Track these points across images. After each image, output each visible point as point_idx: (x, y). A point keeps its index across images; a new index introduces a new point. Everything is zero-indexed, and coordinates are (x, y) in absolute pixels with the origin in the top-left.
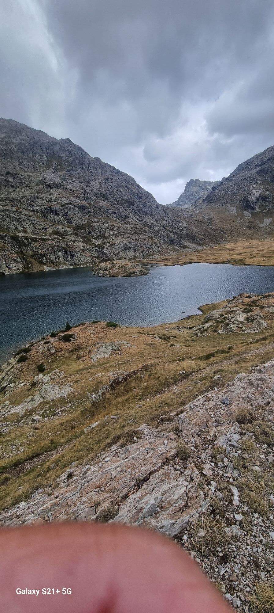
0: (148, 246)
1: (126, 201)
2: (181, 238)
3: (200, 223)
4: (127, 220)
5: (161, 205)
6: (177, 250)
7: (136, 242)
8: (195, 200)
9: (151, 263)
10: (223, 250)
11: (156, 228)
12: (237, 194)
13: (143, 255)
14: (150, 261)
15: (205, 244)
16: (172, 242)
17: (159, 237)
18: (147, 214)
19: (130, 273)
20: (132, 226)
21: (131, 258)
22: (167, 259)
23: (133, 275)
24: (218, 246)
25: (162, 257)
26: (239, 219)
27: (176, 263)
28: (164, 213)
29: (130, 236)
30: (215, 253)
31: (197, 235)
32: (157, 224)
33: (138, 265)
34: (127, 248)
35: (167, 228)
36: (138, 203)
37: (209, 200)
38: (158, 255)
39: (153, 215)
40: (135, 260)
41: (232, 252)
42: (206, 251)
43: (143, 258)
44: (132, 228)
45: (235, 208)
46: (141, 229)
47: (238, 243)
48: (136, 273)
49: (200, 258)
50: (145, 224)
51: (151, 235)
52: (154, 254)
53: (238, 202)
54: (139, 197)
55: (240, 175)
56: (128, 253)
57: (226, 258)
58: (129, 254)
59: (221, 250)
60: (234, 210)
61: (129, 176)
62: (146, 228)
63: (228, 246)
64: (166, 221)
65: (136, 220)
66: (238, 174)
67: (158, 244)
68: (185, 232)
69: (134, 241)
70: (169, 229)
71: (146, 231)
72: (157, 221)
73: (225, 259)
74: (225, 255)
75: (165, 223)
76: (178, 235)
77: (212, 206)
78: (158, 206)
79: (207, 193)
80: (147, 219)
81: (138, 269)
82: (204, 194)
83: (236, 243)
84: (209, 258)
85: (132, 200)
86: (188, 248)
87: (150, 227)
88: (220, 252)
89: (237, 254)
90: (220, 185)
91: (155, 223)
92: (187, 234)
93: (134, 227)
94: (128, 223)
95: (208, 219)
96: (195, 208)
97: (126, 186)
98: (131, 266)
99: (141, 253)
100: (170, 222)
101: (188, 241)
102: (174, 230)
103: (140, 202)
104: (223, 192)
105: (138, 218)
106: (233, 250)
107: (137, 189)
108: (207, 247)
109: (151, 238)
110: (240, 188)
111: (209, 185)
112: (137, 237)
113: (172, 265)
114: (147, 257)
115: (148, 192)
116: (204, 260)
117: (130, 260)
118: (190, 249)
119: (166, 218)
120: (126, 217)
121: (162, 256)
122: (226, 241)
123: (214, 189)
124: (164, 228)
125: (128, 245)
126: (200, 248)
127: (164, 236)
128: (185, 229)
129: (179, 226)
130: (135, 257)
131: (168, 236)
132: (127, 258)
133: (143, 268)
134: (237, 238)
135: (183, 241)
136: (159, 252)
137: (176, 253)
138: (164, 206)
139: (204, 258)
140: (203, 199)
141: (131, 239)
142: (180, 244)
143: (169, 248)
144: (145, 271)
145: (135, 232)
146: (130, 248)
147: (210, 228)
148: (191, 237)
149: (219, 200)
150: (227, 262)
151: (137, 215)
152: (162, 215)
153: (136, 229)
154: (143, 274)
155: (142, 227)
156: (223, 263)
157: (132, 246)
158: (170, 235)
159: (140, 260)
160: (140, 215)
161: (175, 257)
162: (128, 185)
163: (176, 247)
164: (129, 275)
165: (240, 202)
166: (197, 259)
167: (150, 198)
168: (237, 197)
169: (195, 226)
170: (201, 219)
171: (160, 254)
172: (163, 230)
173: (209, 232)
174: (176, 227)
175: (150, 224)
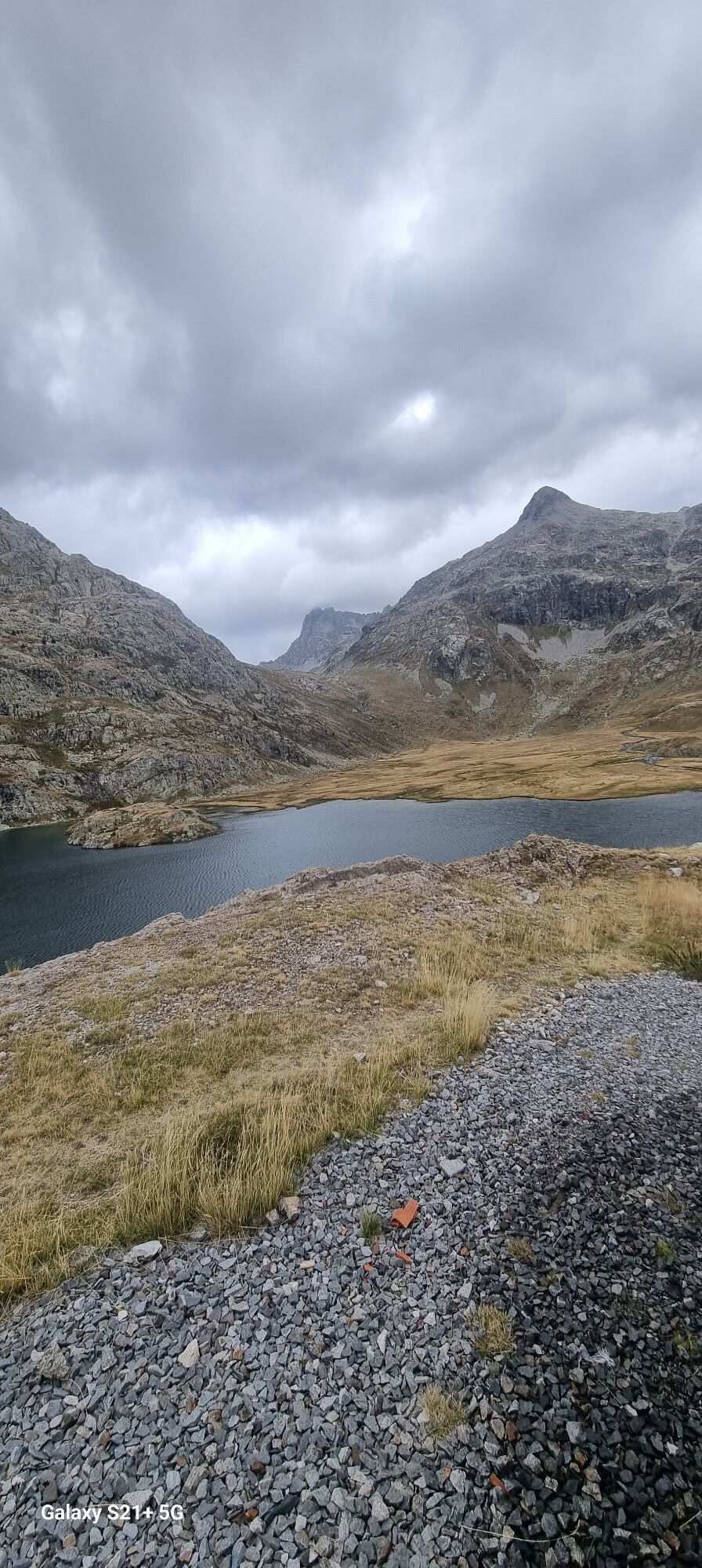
0: (216, 764)
1: (157, 658)
2: (298, 741)
3: (341, 705)
4: (159, 701)
5: (246, 666)
6: (289, 771)
7: (186, 756)
8: (327, 654)
9: (224, 806)
10: (397, 766)
11: (234, 720)
12: (417, 643)
13: (206, 787)
14: (222, 800)
15: (356, 753)
16: (276, 752)
17: (244, 742)
18: (211, 686)
19: (170, 835)
20: (174, 717)
21: (173, 794)
22: (266, 793)
23: (178, 838)
24: (388, 758)
25: (254, 789)
26: (428, 695)
27: (288, 804)
28: (252, 683)
29: (169, 740)
30: (378, 775)
31: (337, 733)
32: (237, 710)
33: (190, 813)
34: (162, 772)
35: (263, 719)
36: (188, 662)
37: (358, 653)
38: (243, 784)
39: (226, 689)
40: (185, 799)
41: (415, 770)
42: (358, 771)
43: (206, 794)
44: (174, 722)
45: (416, 672)
46: (198, 724)
47: (431, 749)
48: (186, 833)
49: (345, 789)
50: (207, 712)
51: (222, 736)
52: (233, 783)
53: (422, 659)
54: (189, 649)
55: (420, 603)
56: (164, 783)
57: (403, 786)
58: (167, 786)
59: (392, 766)
60: (415, 676)
61: (162, 599)
62: (211, 720)
63: (409, 756)
64: (261, 703)
65: (185, 702)
66: (415, 601)
67: (241, 758)
68: (307, 728)
69: (181, 753)
70: (269, 721)
71: (209, 727)
72: (236, 703)
73: (400, 788)
74: (399, 779)
75: (256, 706)
76: (290, 734)
77: (366, 666)
78: (239, 669)
79: (355, 638)
80: (212, 700)
81: (189, 823)
82: (347, 641)
83: (426, 749)
84: (365, 788)
85: (173, 653)
86: (316, 764)
87: (219, 718)
88: (390, 771)
89: (427, 775)
90: (379, 623)
91: (233, 708)
92: (313, 732)
93: (180, 719)
94: (164, 709)
95: (360, 697)
96: (329, 670)
97: (156, 623)
98: (173, 816)
99: (200, 782)
100: (270, 705)
101: (315, 747)
102: (280, 724)
103: (192, 659)
104: (387, 637)
105: (188, 696)
106: (418, 765)
107: (184, 630)
108: (362, 761)
109: (225, 745)
110: (423, 631)
111: (357, 621)
112: (187, 743)
113: (277, 807)
114: (215, 792)
115: (210, 636)
116: (354, 792)
117: (170, 800)
118: (322, 768)
119: (259, 696)
120: (158, 695)
121: (253, 787)
122: (405, 745)
123: (367, 630)
124: (255, 718)
125: (165, 763)
126: (345, 763)
127: (255, 739)
128: (307, 721)
129: (292, 714)
130: (183, 793)
131: (267, 738)
132: (164, 795)
133: (204, 820)
134: (427, 738)
135: (303, 749)
136: (245, 777)
137: (286, 777)
138: (254, 668)
139: (354, 789)
140: (345, 650)
141: (171, 748)
142: (296, 757)
143: (271, 767)
144: (207, 826)
145: (183, 730)
146: (171, 770)
147: (367, 716)
148: (322, 738)
149: (380, 656)
150: (404, 794)
151: (187, 689)
152: (248, 690)
153: (184, 725)
154: (204, 834)
155: (200, 718)
156: (396, 797)
157: (176, 766)
158: (270, 736)
159: (197, 798)
160: (193, 689)
161: (286, 786)
162: (160, 620)
163: (286, 763)
164: (167, 840)
165: (426, 659)
166: (339, 789)
167: (217, 651)
168: (419, 649)
169: (331, 712)
170: (343, 696)
171: (248, 781)
172: (253, 724)
173: (365, 727)
174: (285, 715)
175: (220, 711)
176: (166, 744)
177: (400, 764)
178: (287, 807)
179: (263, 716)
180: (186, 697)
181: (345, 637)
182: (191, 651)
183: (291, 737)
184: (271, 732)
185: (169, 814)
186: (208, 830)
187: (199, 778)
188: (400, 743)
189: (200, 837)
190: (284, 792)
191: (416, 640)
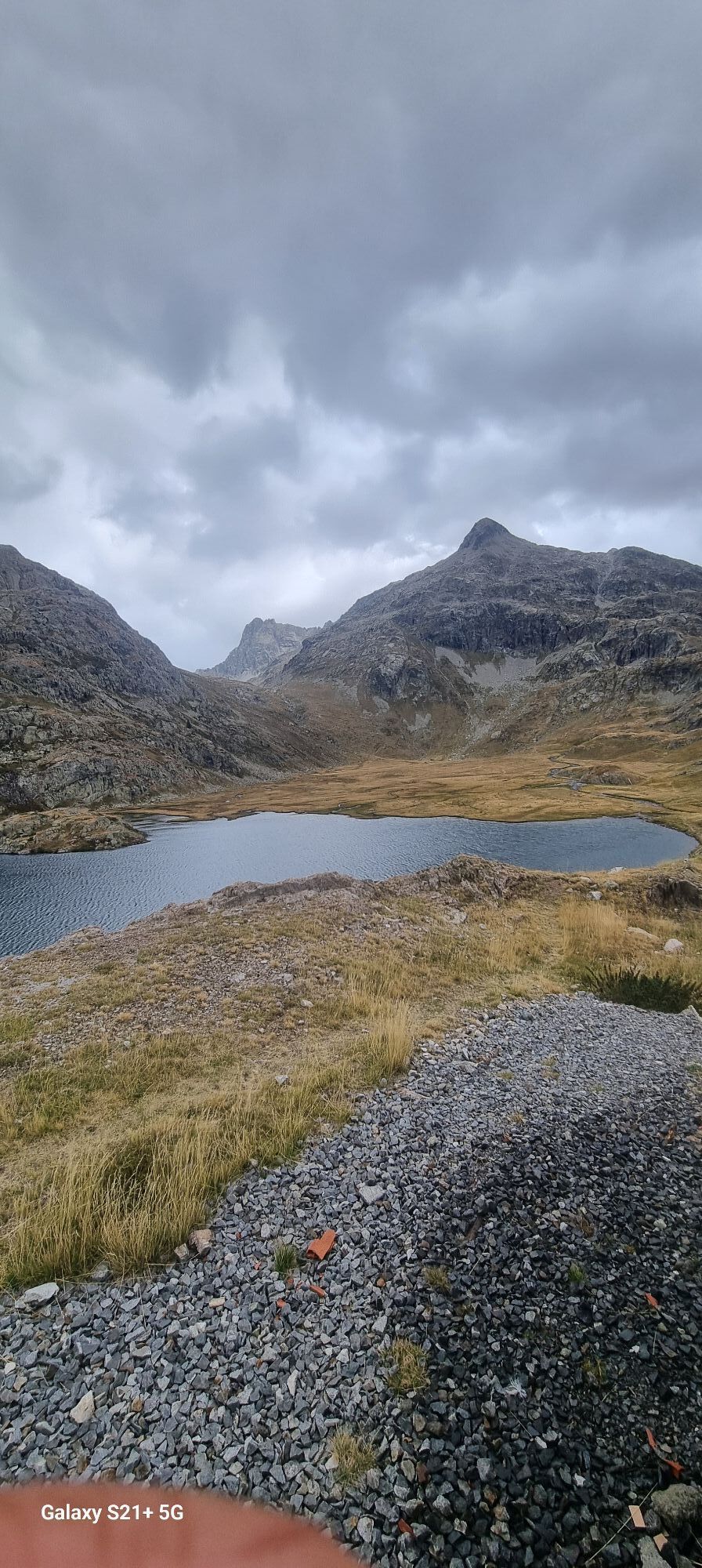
0: (146, 771)
1: (87, 658)
2: (232, 751)
3: (277, 718)
4: (88, 703)
5: (183, 673)
6: (221, 782)
7: (113, 761)
8: (266, 665)
9: (152, 814)
10: (332, 781)
11: (167, 727)
12: (357, 660)
13: (133, 794)
14: (149, 808)
15: (291, 766)
16: (209, 761)
17: (176, 749)
18: (144, 690)
19: (93, 842)
20: (103, 720)
21: (98, 801)
22: (196, 803)
23: (101, 845)
24: (322, 772)
25: (184, 798)
26: (365, 712)
27: (218, 814)
28: (187, 690)
29: (96, 744)
30: (312, 789)
31: (272, 744)
32: (171, 717)
33: (114, 820)
34: (88, 776)
35: (198, 728)
36: (120, 664)
37: (298, 666)
38: (173, 792)
39: (160, 694)
40: (110, 806)
41: (349, 785)
42: (292, 784)
43: (133, 801)
44: (102, 725)
45: (355, 688)
46: (128, 728)
47: (365, 765)
48: (109, 840)
49: (278, 801)
50: (138, 717)
51: (153, 743)
52: (162, 791)
53: (361, 676)
54: (122, 651)
55: (361, 621)
56: (89, 788)
57: (337, 801)
58: (92, 792)
59: (326, 781)
60: (353, 692)
61: (97, 599)
62: (142, 725)
63: (343, 771)
64: (195, 711)
65: (115, 705)
66: (356, 619)
67: (173, 766)
68: (242, 739)
69: (108, 757)
70: (203, 729)
71: (140, 732)
72: (170, 709)
73: (333, 803)
74: (334, 793)
75: (190, 714)
76: (225, 744)
77: (304, 679)
78: (175, 675)
79: (295, 651)
80: (145, 704)
81: (111, 830)
82: (286, 653)
83: (361, 765)
84: (298, 801)
85: (105, 655)
86: (249, 775)
87: (151, 724)
88: (324, 786)
89: (361, 791)
90: (320, 638)
91: (166, 714)
92: (247, 742)
93: (109, 723)
94: (92, 712)
95: (298, 711)
96: (267, 681)
97: (88, 622)
98: (97, 823)
99: (127, 788)
100: (205, 713)
101: (249, 757)
102: (214, 733)
103: (125, 662)
104: (327, 652)
105: (119, 699)
106: (352, 781)
107: (118, 631)
108: (297, 774)
109: (156, 751)
110: (363, 648)
111: (298, 635)
112: (116, 748)
113: (207, 817)
114: (143, 799)
115: (146, 640)
116: (287, 805)
117: (94, 806)
118: (254, 779)
119: (194, 704)
120: (87, 697)
121: (183, 796)
122: (338, 760)
123: (307, 644)
124: (189, 726)
125: (91, 767)
126: (279, 775)
127: (188, 748)
128: (243, 731)
129: (227, 724)
130: (109, 800)
131: (200, 747)
132: (88, 800)
133: (130, 828)
134: (363, 754)
135: (237, 760)
136: (175, 785)
137: (218, 787)
138: (189, 675)
139: (286, 802)
140: (283, 663)
141: (99, 752)
142: (229, 767)
143: (203, 776)
144: (132, 834)
145: (112, 734)
146: (97, 774)
147: (303, 729)
148: (258, 750)
149: (318, 669)
150: (337, 809)
151: (118, 692)
152: (183, 697)
153: (113, 729)
154: (129, 842)
155: (130, 722)
156: (329, 811)
157: (103, 770)
158: (203, 744)
159: (123, 805)
160: (125, 692)
161: (217, 797)
162: (93, 620)
163: (219, 773)
164: (90, 847)
165: (364, 676)
166: (273, 802)
167: (151, 656)
168: (358, 666)
169: (267, 723)
170: (279, 708)
171: (178, 789)
172: (187, 731)
173: (301, 740)
174: (220, 725)
175: (152, 717)
176: (93, 748)
177: (335, 779)
178: (217, 817)
179: (196, 723)
180: (117, 701)
181: (284, 650)
182: (125, 653)
183: (226, 747)
184: (205, 741)
185: (93, 821)
186: (133, 838)
187: (127, 784)
188: (335, 758)
189: (124, 846)
190: (217, 801)
191: (355, 657)
